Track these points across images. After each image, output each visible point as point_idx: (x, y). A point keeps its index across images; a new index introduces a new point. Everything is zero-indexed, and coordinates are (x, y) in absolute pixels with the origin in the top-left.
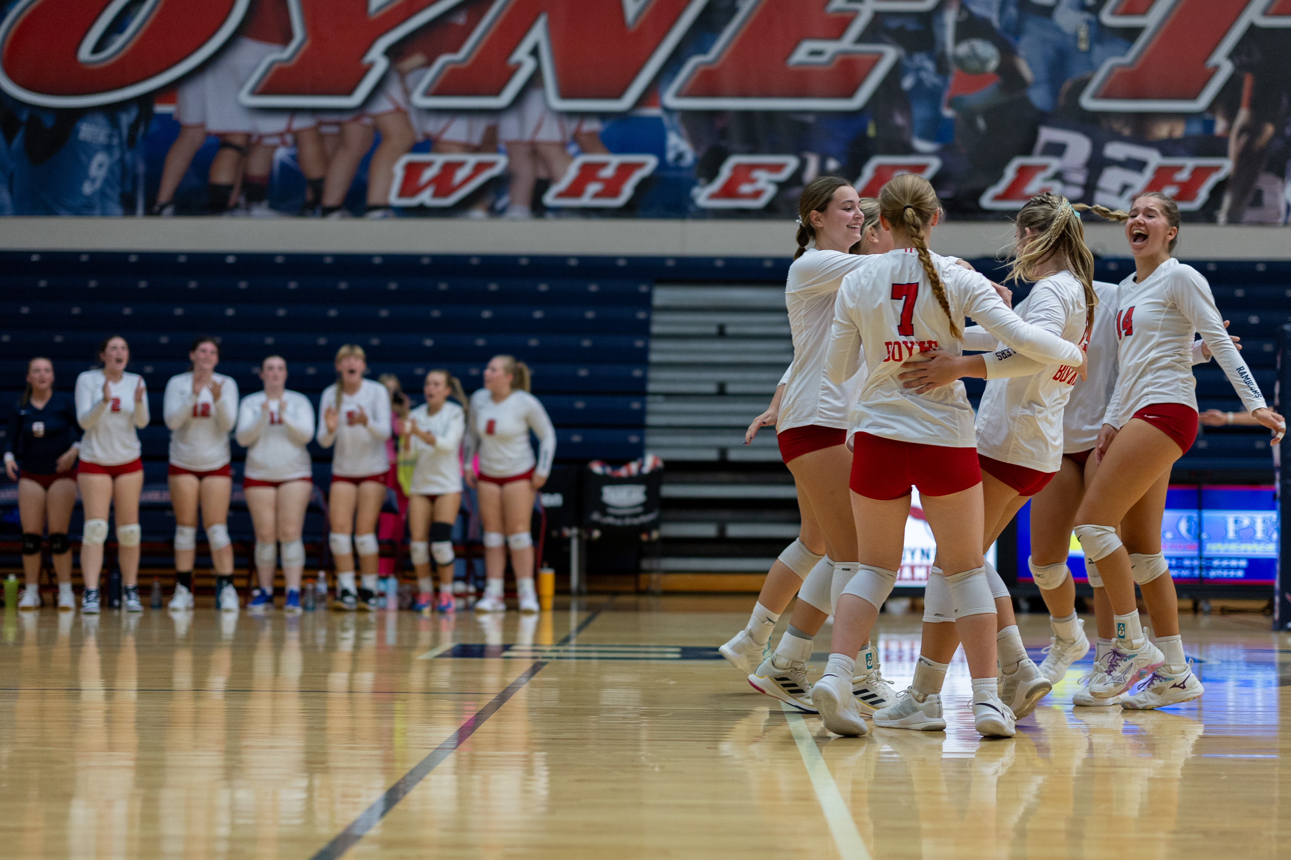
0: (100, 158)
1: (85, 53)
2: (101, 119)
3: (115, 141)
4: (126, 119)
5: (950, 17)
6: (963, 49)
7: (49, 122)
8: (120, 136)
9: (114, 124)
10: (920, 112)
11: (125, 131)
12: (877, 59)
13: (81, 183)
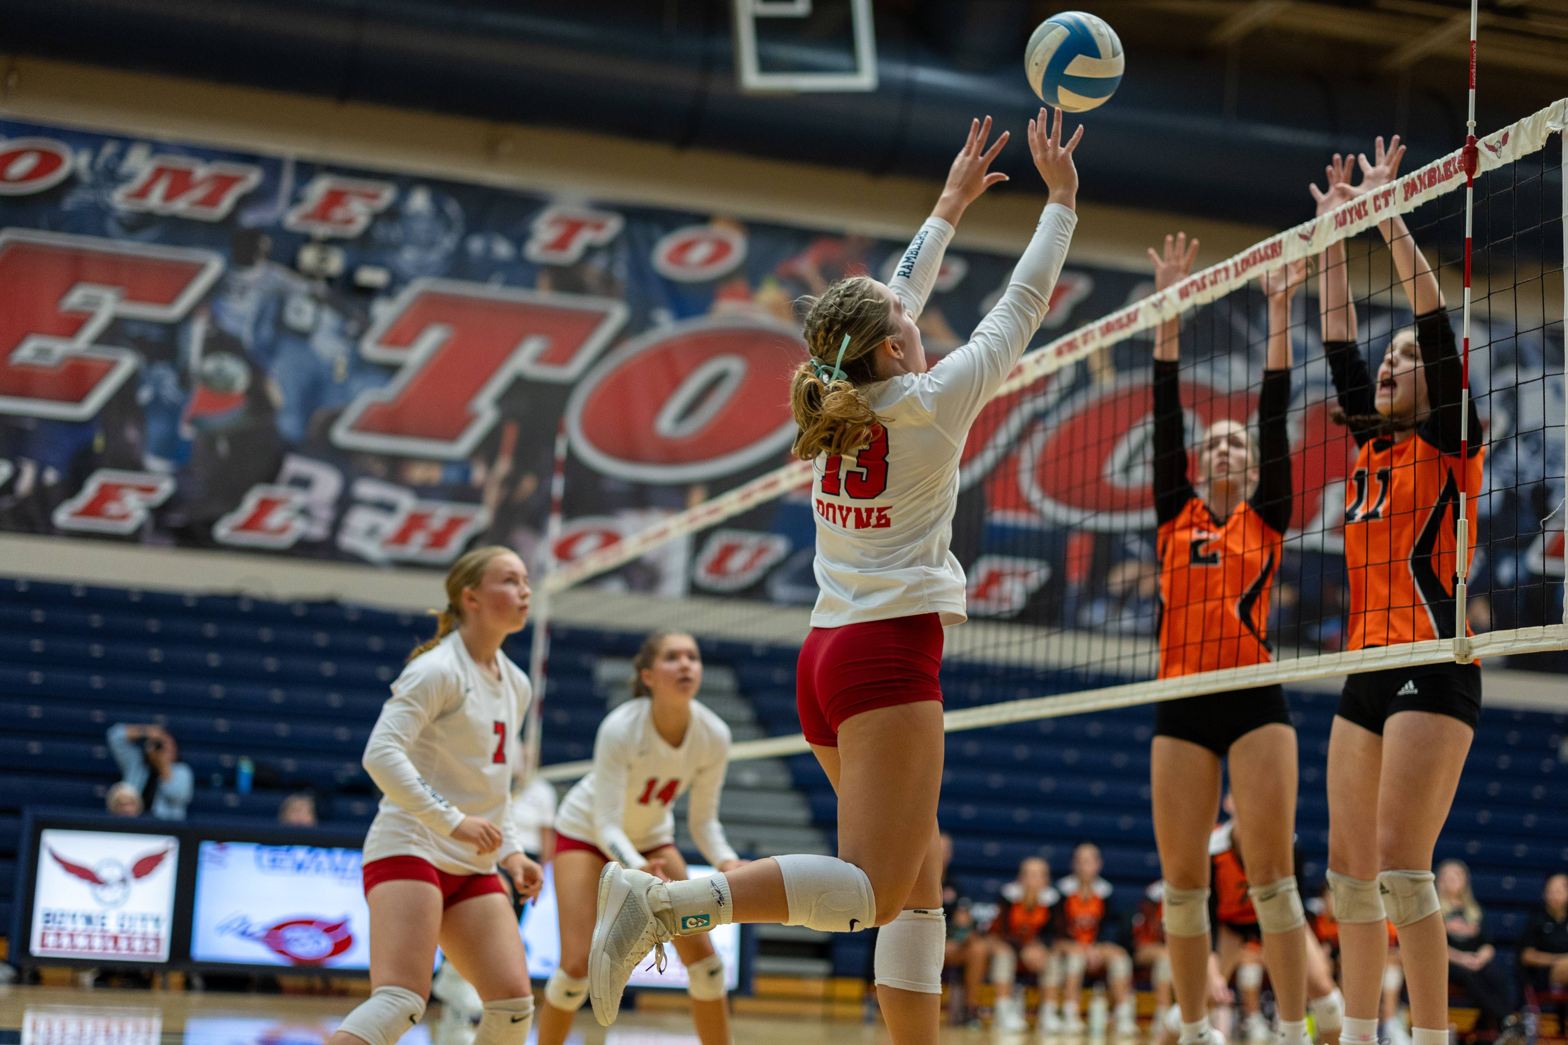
5: (198, 331)
6: (210, 365)
10: (156, 428)
12: (110, 367)
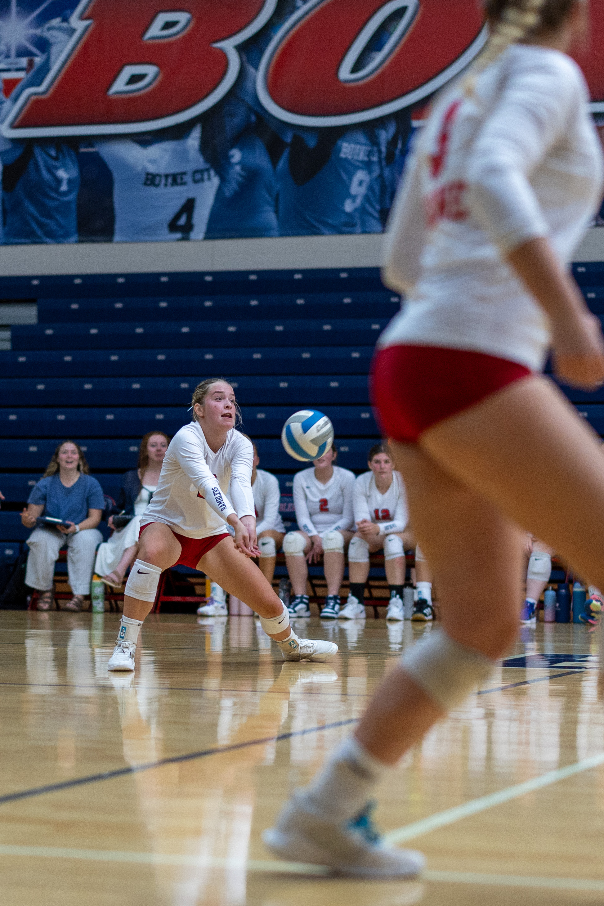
0: (360, 175)
1: (345, 73)
2: (360, 137)
3: (375, 159)
4: (384, 136)
7: (311, 142)
8: (380, 152)
9: (374, 141)
11: (383, 149)
13: (343, 202)
